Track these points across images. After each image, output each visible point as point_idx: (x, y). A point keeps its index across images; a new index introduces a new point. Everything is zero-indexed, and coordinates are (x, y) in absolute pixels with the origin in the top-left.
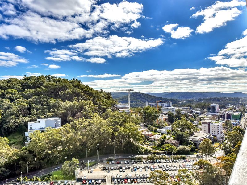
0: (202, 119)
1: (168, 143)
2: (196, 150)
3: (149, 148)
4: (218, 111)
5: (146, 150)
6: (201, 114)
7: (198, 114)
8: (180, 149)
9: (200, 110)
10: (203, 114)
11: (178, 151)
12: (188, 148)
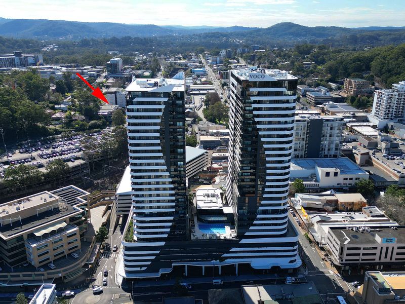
0: (101, 85)
1: (76, 120)
2: (108, 123)
3: (57, 127)
4: (122, 70)
5: (55, 130)
6: (99, 76)
7: (94, 77)
8: (92, 124)
9: (94, 69)
10: (100, 76)
11: (90, 126)
12: (99, 122)
